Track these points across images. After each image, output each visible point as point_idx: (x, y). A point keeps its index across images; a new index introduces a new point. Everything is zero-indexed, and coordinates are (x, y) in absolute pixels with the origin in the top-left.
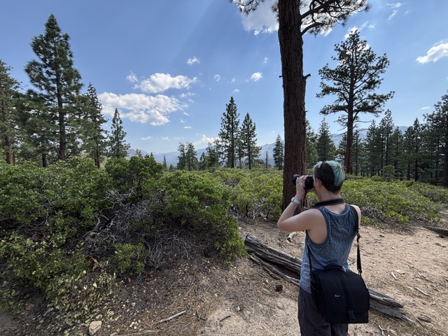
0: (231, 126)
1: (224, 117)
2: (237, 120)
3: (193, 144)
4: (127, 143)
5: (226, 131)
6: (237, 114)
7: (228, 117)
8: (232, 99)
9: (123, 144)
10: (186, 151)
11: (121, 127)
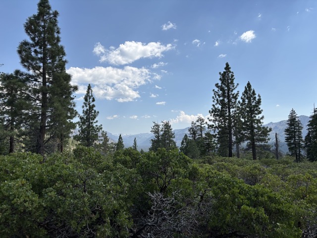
0: (226, 100)
1: (216, 89)
2: (235, 92)
3: (170, 124)
4: (98, 124)
5: (219, 107)
6: (235, 85)
7: (222, 89)
8: (227, 65)
9: (94, 125)
10: (161, 133)
11: (94, 106)
